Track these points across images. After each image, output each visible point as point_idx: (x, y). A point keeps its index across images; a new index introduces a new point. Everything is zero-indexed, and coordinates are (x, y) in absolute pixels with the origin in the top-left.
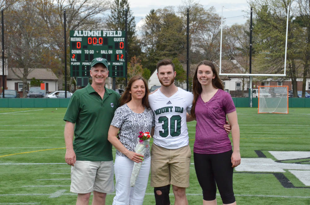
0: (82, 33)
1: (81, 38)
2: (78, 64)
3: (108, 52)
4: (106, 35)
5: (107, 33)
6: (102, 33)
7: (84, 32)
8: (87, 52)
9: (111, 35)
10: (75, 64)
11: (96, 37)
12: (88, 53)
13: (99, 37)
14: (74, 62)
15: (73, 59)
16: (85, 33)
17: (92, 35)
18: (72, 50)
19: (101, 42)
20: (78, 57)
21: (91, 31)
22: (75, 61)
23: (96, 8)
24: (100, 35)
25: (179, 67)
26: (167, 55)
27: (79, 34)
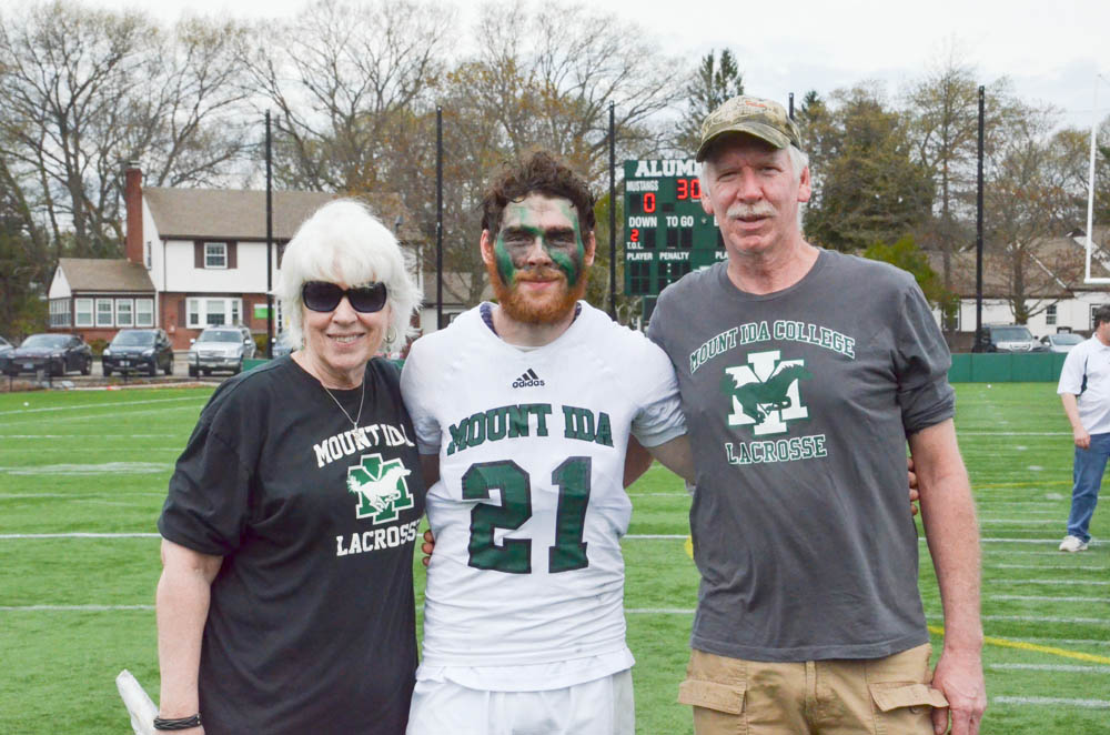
0: (660, 167)
1: (656, 182)
2: (648, 256)
7: (665, 163)
8: (672, 221)
10: (639, 256)
12: (675, 225)
14: (635, 251)
15: (634, 243)
16: (669, 166)
17: (690, 173)
18: (631, 218)
20: (649, 238)
21: (685, 161)
22: (640, 248)
23: (653, 93)
25: (917, 260)
26: (861, 225)
27: (650, 169)
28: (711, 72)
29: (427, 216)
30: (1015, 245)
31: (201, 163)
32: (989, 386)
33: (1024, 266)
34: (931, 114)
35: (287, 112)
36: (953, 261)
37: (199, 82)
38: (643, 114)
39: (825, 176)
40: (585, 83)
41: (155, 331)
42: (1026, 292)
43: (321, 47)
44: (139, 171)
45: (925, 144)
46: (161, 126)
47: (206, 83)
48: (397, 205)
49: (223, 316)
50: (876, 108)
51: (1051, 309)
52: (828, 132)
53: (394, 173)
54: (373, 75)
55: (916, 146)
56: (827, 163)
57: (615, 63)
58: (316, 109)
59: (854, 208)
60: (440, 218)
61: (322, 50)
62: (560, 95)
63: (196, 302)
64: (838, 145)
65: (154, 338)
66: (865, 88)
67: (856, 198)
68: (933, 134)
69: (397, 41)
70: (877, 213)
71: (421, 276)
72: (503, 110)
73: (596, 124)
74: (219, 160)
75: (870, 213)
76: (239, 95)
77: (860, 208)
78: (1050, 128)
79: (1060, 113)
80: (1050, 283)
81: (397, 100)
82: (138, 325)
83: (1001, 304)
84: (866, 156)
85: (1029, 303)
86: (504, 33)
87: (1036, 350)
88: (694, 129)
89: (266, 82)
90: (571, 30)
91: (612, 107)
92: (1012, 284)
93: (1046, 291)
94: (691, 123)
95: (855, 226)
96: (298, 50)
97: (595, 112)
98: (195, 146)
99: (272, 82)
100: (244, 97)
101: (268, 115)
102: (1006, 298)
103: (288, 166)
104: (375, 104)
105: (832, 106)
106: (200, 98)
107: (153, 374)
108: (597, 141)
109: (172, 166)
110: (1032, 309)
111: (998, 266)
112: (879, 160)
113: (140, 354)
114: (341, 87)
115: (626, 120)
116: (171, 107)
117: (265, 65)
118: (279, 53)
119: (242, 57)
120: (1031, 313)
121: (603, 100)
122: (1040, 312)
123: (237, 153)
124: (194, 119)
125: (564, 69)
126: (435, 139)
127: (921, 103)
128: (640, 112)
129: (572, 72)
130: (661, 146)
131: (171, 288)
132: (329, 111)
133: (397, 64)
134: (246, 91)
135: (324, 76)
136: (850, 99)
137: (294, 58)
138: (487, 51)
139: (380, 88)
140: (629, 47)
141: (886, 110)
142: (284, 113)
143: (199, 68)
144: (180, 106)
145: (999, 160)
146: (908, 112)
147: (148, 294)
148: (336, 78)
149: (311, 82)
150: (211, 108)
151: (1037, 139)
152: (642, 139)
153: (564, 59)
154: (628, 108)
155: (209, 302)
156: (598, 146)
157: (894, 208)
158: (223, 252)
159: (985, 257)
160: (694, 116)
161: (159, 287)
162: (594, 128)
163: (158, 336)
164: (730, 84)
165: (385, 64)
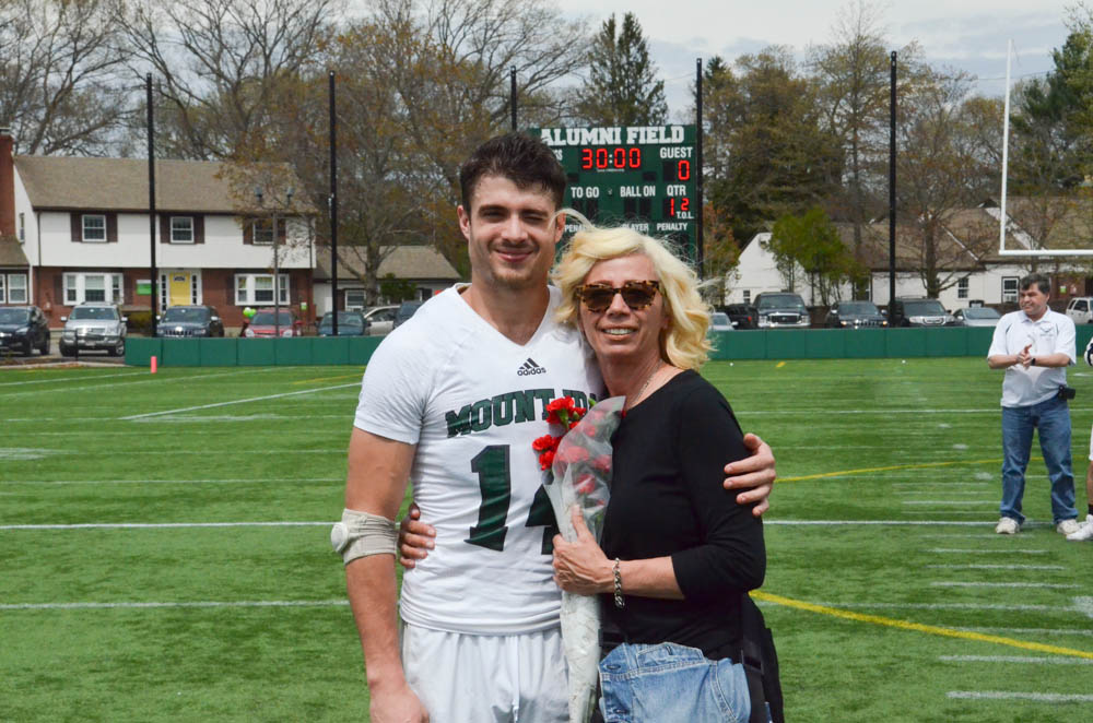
0: (563, 136)
1: (562, 151)
3: (641, 191)
4: (637, 140)
5: (638, 134)
6: (624, 136)
7: (569, 132)
8: (578, 191)
9: (650, 141)
11: (606, 146)
12: (580, 196)
13: (615, 146)
16: (573, 134)
17: (595, 142)
19: (620, 163)
21: (589, 129)
23: (554, 59)
24: (618, 141)
25: (827, 233)
26: (769, 196)
27: (554, 139)
28: (613, 37)
29: (319, 186)
30: (926, 216)
31: (76, 130)
32: (904, 362)
33: (935, 237)
34: (840, 81)
35: (169, 76)
36: (864, 233)
37: (72, 44)
38: (544, 81)
39: (730, 146)
40: (482, 49)
41: (29, 308)
42: (938, 265)
43: (204, 8)
44: (10, 138)
45: (834, 112)
46: (33, 90)
47: (80, 44)
48: (288, 175)
49: (102, 292)
50: (782, 75)
51: (964, 283)
52: (733, 100)
53: (284, 142)
54: (260, 39)
55: (825, 114)
56: (733, 133)
57: (514, 26)
58: (200, 74)
59: (762, 179)
60: (334, 189)
61: (205, 12)
62: (457, 60)
63: (74, 277)
64: (743, 113)
65: (28, 315)
66: (772, 54)
67: (764, 168)
68: (842, 101)
70: (785, 184)
71: (314, 250)
72: (399, 75)
73: (495, 90)
74: (97, 127)
75: (778, 183)
76: (116, 59)
77: (768, 180)
78: (961, 95)
79: (971, 80)
80: (962, 255)
81: (284, 65)
82: (10, 302)
83: (913, 277)
84: (773, 125)
85: (942, 277)
87: (949, 324)
88: (596, 95)
89: (146, 45)
91: (513, 74)
92: (924, 256)
93: (958, 264)
94: (593, 89)
95: (763, 197)
96: (180, 11)
97: (493, 78)
98: (67, 111)
99: (152, 45)
100: (122, 59)
101: (149, 80)
102: (918, 271)
103: (169, 135)
104: (262, 70)
105: (738, 73)
106: (74, 62)
107: (27, 354)
108: (496, 109)
109: (45, 133)
110: (944, 282)
111: (910, 238)
112: (785, 128)
113: (13, 332)
114: (225, 51)
115: (527, 86)
116: (43, 71)
117: (144, 26)
118: (159, 14)
119: (118, 17)
120: (944, 286)
121: (501, 66)
122: (953, 285)
123: (114, 120)
124: (67, 83)
125: (461, 33)
126: (327, 105)
127: (829, 70)
128: (541, 78)
129: (470, 37)
130: (563, 114)
131: (46, 263)
132: (214, 76)
133: (285, 27)
134: (123, 55)
135: (207, 38)
136: (756, 66)
137: (176, 20)
138: (379, 13)
139: (267, 52)
140: (527, 10)
141: (793, 77)
142: (163, 77)
143: (72, 28)
144: (52, 69)
145: (909, 128)
146: (816, 79)
147: (22, 269)
148: (220, 41)
149: (193, 45)
150: (86, 72)
151: (948, 107)
152: (543, 106)
153: (462, 22)
154: (528, 74)
155: (87, 277)
156: (498, 113)
157: (803, 178)
158: (102, 225)
159: (898, 229)
160: (596, 82)
161: (33, 262)
162: (493, 95)
163: (33, 313)
164: (633, 50)
165: (272, 27)
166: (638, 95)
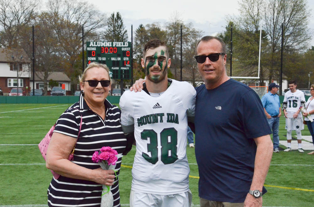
0: (96, 44)
1: (95, 48)
3: (117, 59)
5: (116, 44)
6: (112, 44)
9: (119, 46)
11: (108, 47)
12: (101, 60)
13: (110, 47)
16: (99, 44)
17: (105, 46)
18: (88, 58)
19: (111, 51)
21: (103, 42)
23: (98, 23)
24: (111, 46)
27: (94, 44)
28: (114, 18)
30: (193, 67)
33: (195, 73)
34: (172, 32)
36: (177, 71)
38: (95, 29)
40: (78, 20)
42: (195, 79)
48: (23, 52)
50: (158, 30)
52: (146, 35)
53: (23, 43)
54: (17, 15)
55: (169, 40)
57: (87, 14)
60: (34, 56)
62: (71, 23)
64: (148, 39)
66: (155, 24)
69: (24, 6)
71: (30, 72)
72: (55, 26)
81: (24, 22)
85: (196, 82)
86: (55, 5)
88: (109, 33)
90: (74, 5)
92: (192, 77)
93: (200, 79)
94: (109, 32)
102: (190, 81)
104: (17, 24)
105: (146, 29)
111: (188, 72)
114: (7, 18)
115: (90, 30)
121: (83, 25)
125: (72, 15)
127: (170, 29)
129: (75, 17)
130: (100, 38)
132: (3, 25)
133: (24, 12)
135: (2, 15)
136: (151, 27)
138: (50, 9)
139: (19, 19)
140: (90, 10)
141: (161, 30)
146: (166, 31)
148: (5, 15)
152: (95, 36)
153: (72, 13)
154: (90, 27)
160: (109, 30)
164: (119, 22)
165: (20, 12)
166: (120, 34)
